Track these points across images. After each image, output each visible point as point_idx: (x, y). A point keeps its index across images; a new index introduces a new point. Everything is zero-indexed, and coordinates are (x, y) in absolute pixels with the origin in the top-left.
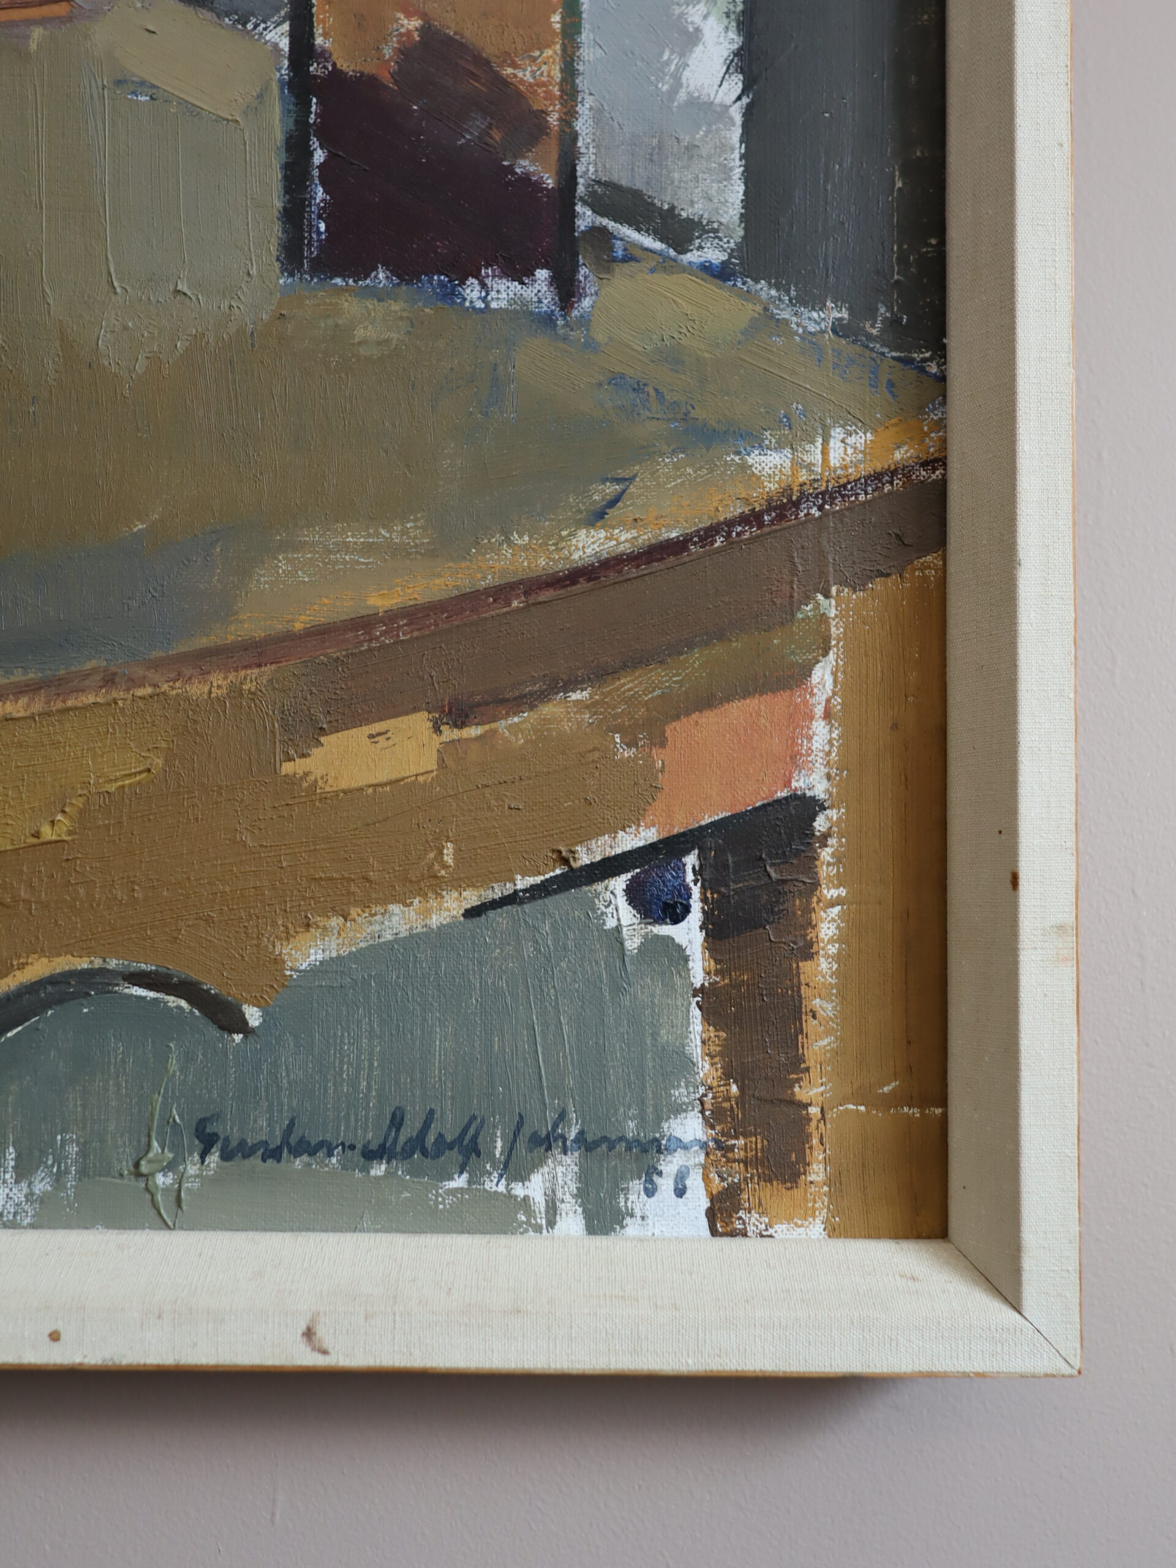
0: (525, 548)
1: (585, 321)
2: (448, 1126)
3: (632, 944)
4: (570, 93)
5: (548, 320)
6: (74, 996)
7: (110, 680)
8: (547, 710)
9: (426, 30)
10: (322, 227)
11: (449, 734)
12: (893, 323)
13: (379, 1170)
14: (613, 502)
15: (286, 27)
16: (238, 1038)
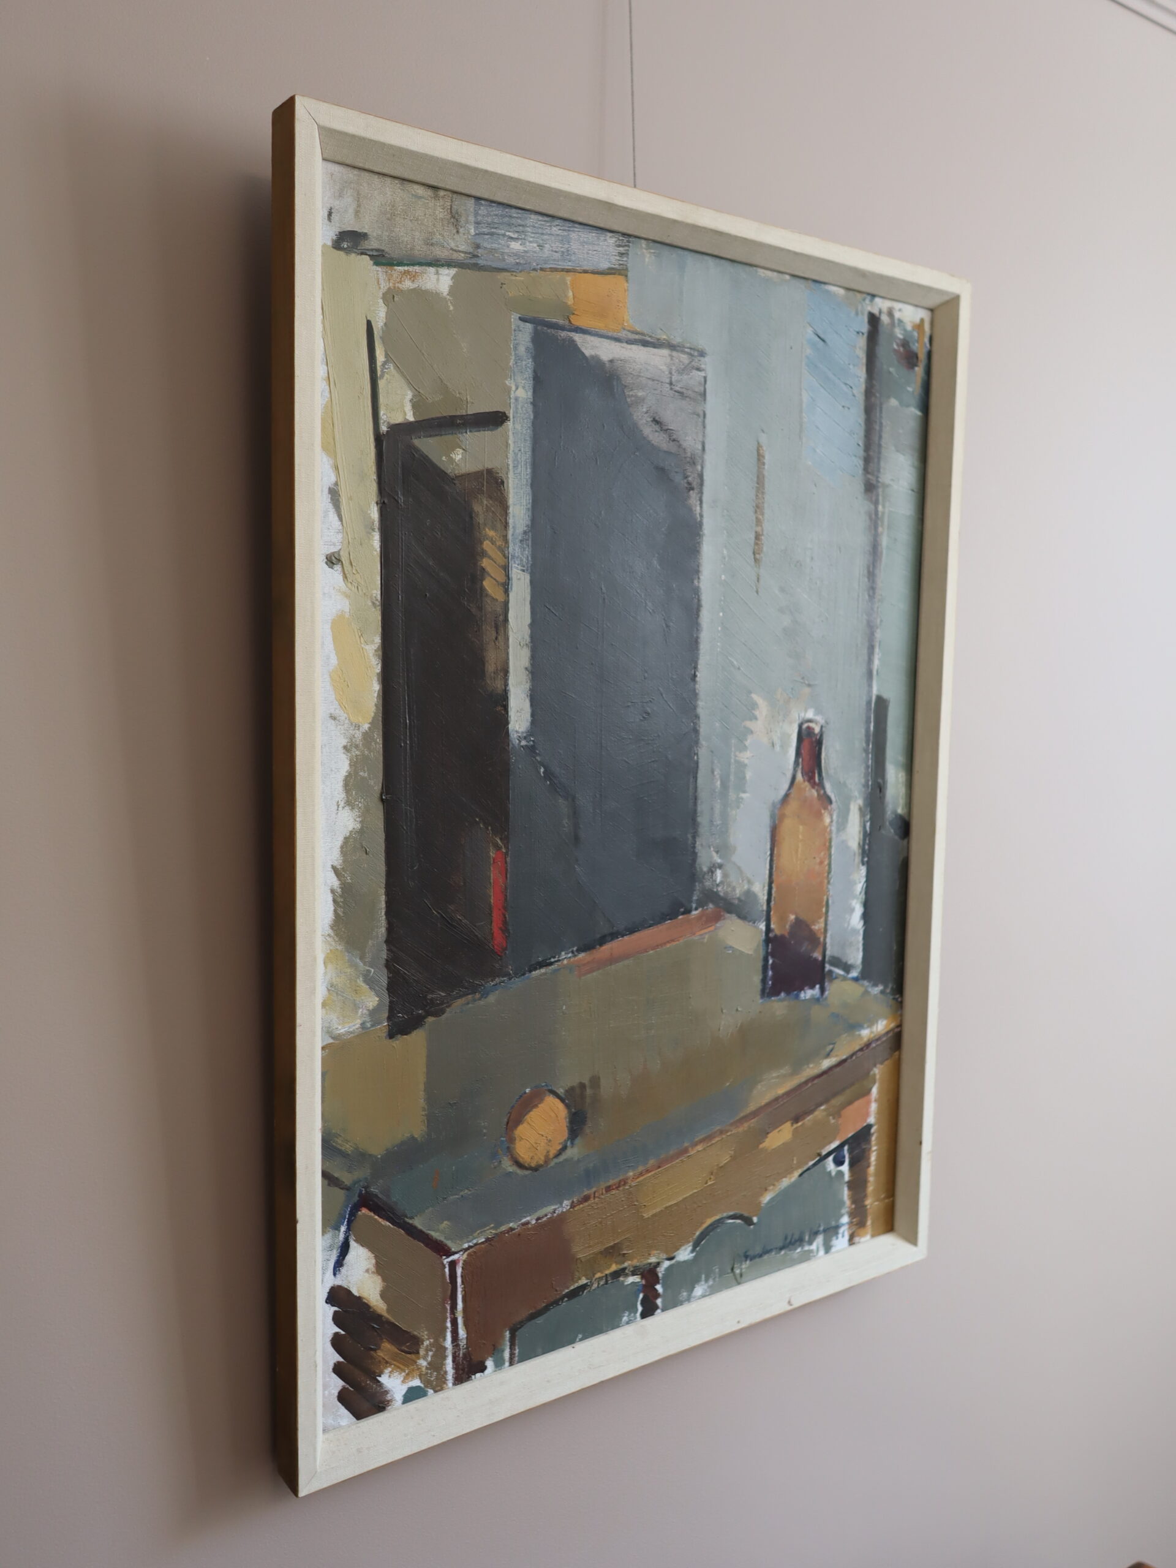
0: (812, 1068)
1: (826, 998)
2: (796, 1237)
3: (833, 1174)
4: (826, 930)
5: (818, 1000)
6: (716, 1227)
7: (721, 1132)
8: (817, 1113)
9: (797, 919)
10: (770, 983)
11: (795, 1126)
12: (892, 988)
13: (783, 1252)
14: (831, 1051)
15: (764, 923)
16: (752, 1227)
